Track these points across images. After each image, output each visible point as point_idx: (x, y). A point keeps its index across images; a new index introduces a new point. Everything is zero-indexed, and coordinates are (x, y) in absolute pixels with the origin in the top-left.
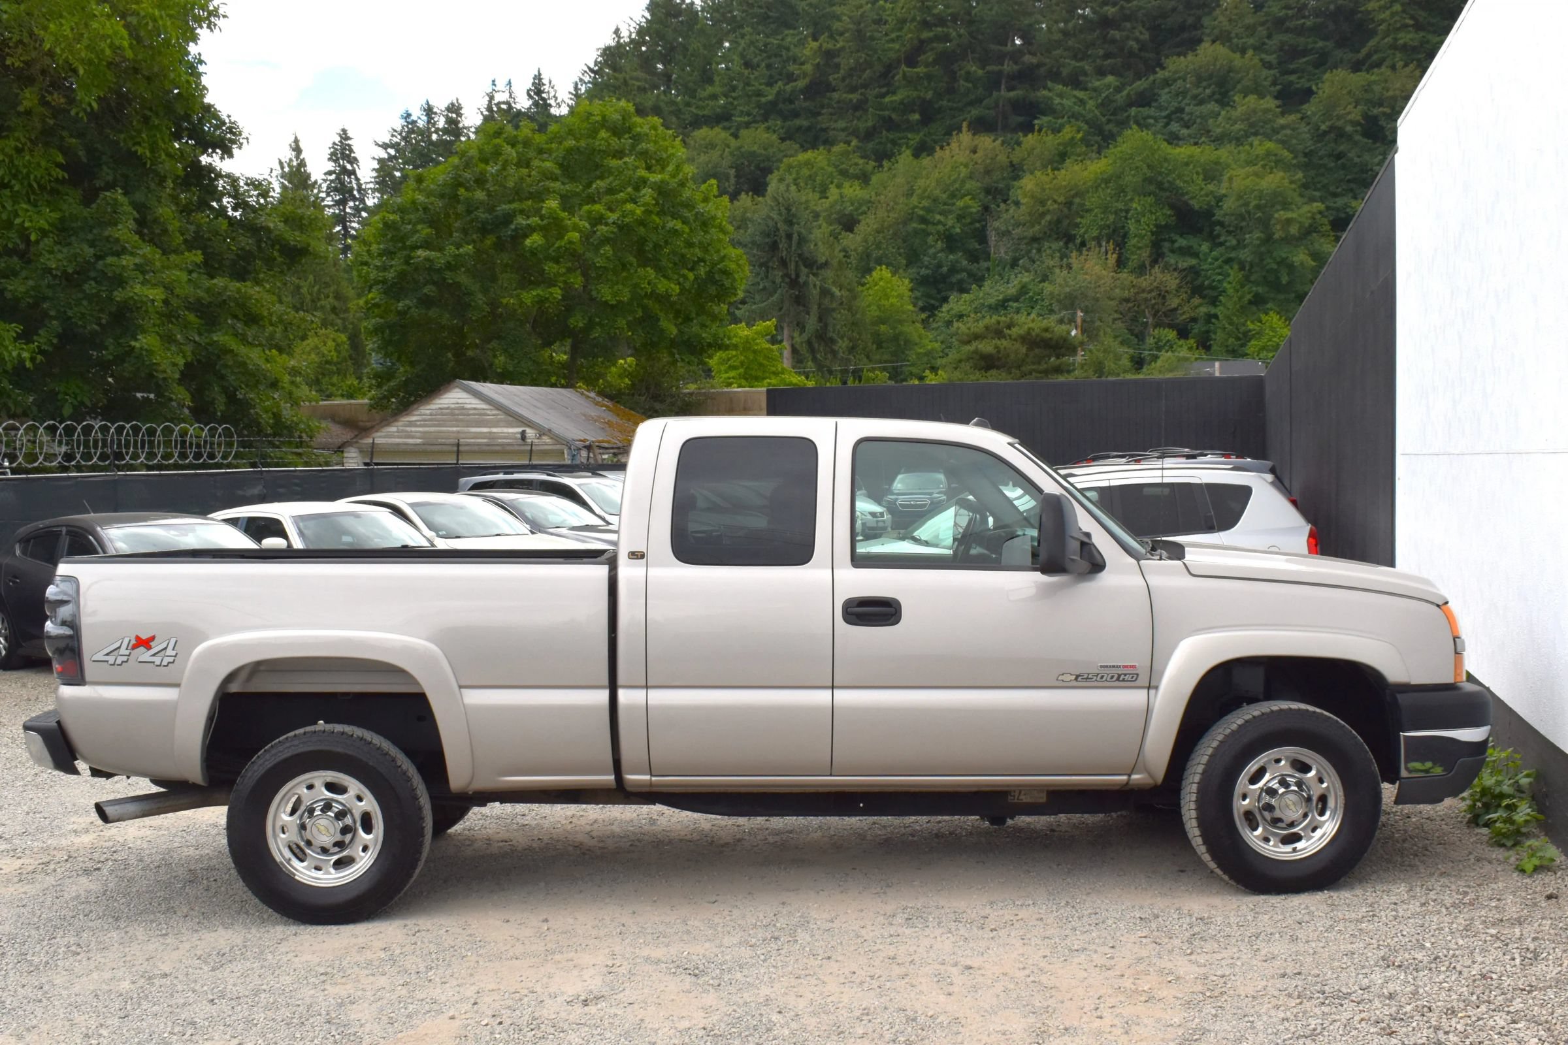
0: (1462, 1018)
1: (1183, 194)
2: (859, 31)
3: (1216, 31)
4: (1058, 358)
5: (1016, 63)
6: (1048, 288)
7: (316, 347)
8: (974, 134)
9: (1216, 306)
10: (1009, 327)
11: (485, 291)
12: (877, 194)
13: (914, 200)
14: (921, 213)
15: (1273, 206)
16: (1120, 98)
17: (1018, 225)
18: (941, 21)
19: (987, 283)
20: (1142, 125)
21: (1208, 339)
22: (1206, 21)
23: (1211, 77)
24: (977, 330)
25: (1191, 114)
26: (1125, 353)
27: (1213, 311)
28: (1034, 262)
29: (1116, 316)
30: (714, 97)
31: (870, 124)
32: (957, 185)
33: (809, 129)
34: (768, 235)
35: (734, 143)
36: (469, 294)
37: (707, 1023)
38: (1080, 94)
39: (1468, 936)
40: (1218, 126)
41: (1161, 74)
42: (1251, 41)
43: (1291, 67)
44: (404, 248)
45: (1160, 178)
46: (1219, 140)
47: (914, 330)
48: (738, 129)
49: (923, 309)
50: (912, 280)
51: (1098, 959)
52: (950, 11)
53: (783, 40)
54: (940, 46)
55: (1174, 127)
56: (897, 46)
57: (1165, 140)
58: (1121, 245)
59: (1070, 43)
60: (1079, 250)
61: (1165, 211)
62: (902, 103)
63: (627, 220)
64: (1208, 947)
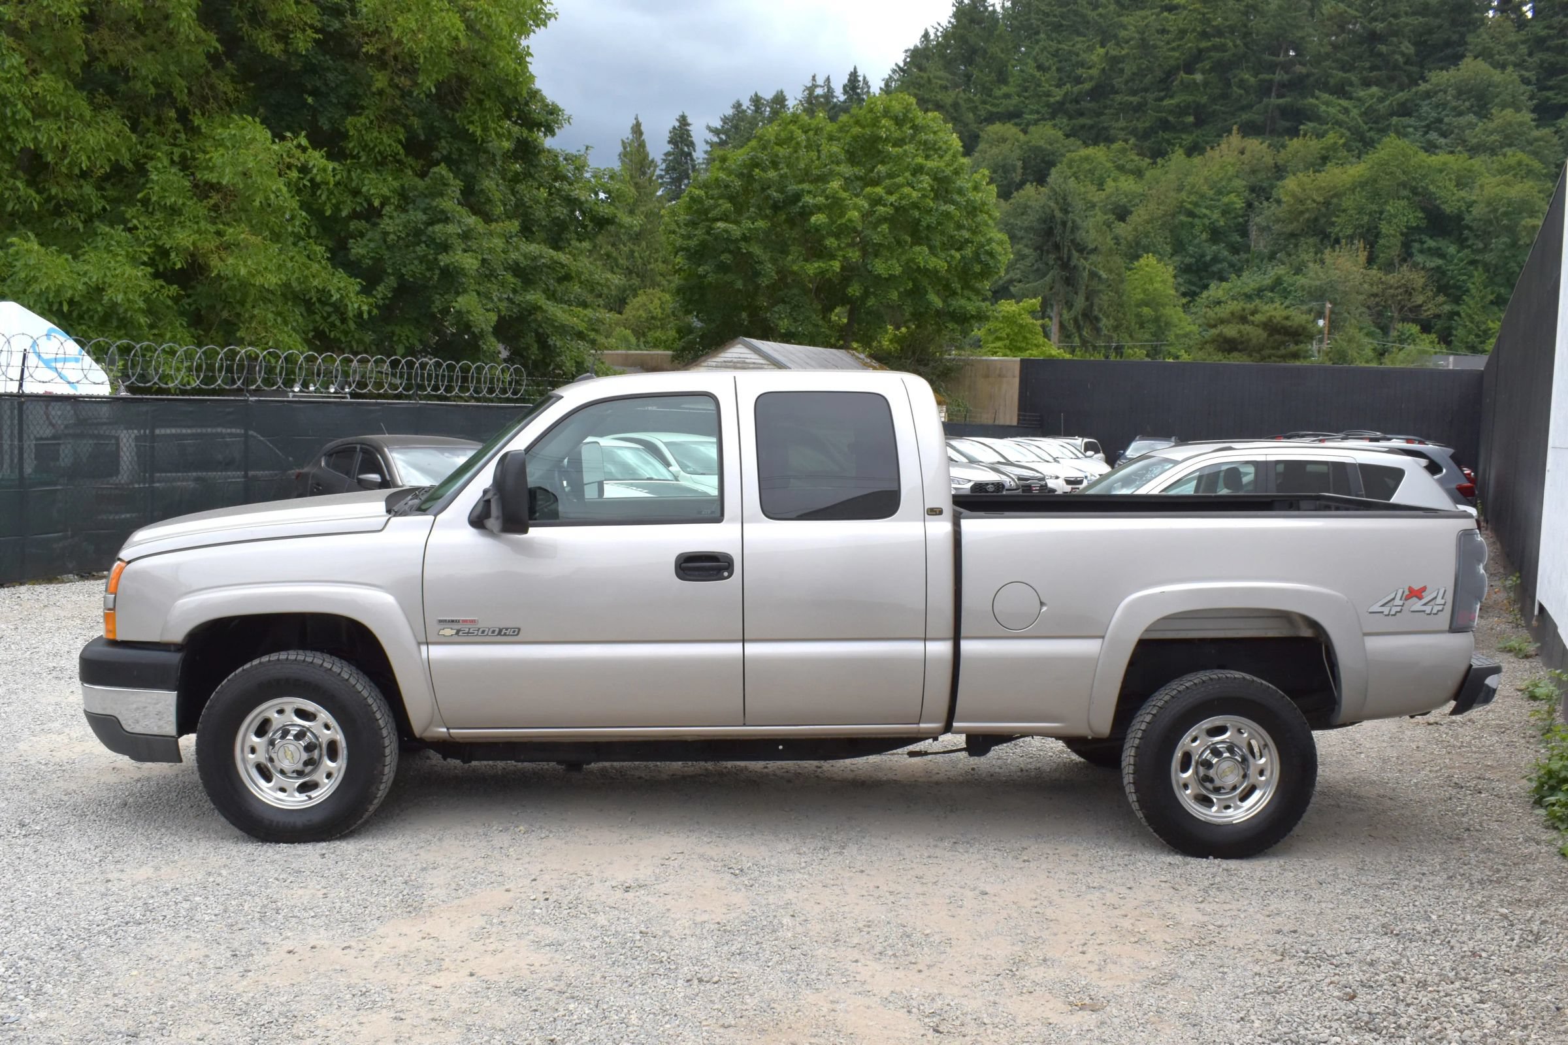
0: (1430, 992)
1: (1436, 199)
2: (1143, 40)
3: (1479, 48)
4: (1296, 344)
5: (1287, 73)
6: (1301, 280)
7: (645, 305)
8: (1243, 137)
9: (1459, 304)
10: (1253, 313)
11: (774, 261)
12: (1150, 189)
13: (1184, 195)
14: (1189, 206)
15: (1520, 213)
16: (1382, 108)
17: (1278, 221)
18: (1219, 33)
19: (1245, 274)
20: (1401, 133)
21: (1450, 335)
22: (1470, 38)
23: (1470, 91)
24: (1222, 315)
25: (1450, 124)
26: (1369, 345)
27: (1456, 308)
28: (1290, 255)
29: (1364, 309)
30: (1007, 96)
31: (1147, 124)
32: (1224, 183)
33: (1092, 127)
34: (1045, 222)
35: (1022, 136)
36: (759, 263)
37: (723, 919)
38: (1345, 103)
39: (1478, 913)
40: (1475, 136)
41: (1423, 87)
42: (1512, 58)
43: (1550, 83)
44: (708, 220)
45: (1414, 184)
46: (1474, 151)
47: (1174, 313)
48: (1028, 125)
49: (1184, 295)
50: (1175, 268)
51: (1111, 898)
52: (1228, 23)
53: (1073, 45)
54: (1216, 55)
55: (1433, 136)
56: (1177, 54)
57: (1422, 148)
58: (1371, 245)
59: (1339, 55)
60: (1333, 247)
61: (1417, 214)
62: (1178, 106)
63: (903, 202)
64: (1221, 897)
